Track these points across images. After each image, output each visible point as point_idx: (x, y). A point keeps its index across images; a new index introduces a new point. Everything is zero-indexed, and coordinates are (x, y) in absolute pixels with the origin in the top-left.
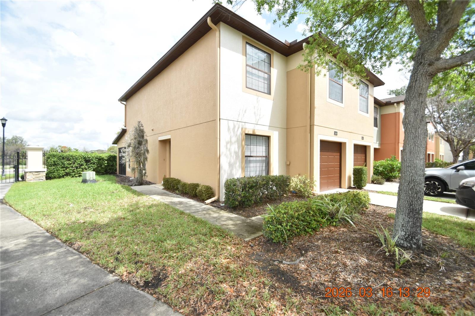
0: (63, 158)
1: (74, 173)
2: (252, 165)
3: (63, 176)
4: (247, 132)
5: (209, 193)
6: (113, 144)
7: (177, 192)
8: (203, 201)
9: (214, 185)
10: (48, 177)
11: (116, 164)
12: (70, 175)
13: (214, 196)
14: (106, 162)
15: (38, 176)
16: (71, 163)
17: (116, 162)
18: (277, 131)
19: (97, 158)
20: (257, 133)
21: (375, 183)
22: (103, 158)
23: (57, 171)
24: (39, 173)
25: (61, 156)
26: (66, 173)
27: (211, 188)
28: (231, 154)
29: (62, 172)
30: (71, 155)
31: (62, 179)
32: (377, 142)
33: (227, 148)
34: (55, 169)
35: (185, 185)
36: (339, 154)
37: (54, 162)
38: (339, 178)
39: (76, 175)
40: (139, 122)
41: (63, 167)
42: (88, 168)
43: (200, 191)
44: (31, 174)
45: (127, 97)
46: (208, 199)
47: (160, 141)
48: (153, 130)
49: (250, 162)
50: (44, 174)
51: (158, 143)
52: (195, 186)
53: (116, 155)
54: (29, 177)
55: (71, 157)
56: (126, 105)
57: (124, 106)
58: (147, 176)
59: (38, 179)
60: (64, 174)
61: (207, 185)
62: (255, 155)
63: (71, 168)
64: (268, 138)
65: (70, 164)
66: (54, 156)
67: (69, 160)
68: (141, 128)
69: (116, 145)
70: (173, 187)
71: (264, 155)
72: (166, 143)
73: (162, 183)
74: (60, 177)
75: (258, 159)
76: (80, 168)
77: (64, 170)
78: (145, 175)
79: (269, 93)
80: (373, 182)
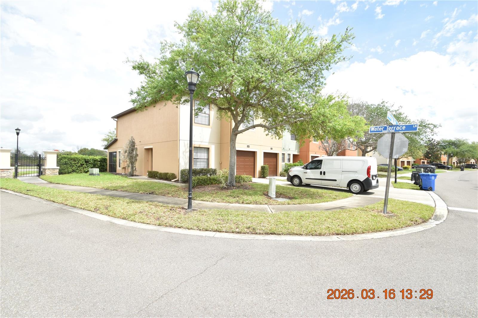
0: (71, 159)
1: (78, 171)
2: (198, 163)
3: (71, 173)
4: (195, 146)
5: (173, 176)
6: (104, 149)
7: (157, 178)
8: (170, 180)
9: (176, 173)
10: (60, 173)
11: (107, 164)
12: (75, 172)
13: (176, 178)
14: (99, 163)
15: (53, 172)
16: (76, 162)
17: (107, 163)
18: (213, 145)
19: (93, 160)
20: (201, 146)
21: (282, 176)
22: (97, 160)
23: (67, 168)
24: (54, 170)
25: (70, 158)
26: (73, 170)
27: (175, 175)
28: (186, 158)
29: (70, 170)
30: (76, 157)
31: (71, 174)
32: (296, 150)
33: (183, 154)
34: (66, 167)
35: (161, 174)
36: (253, 158)
37: (65, 162)
38: (253, 172)
39: (79, 172)
40: (132, 137)
41: (71, 166)
42: (87, 167)
43: (169, 176)
44: (49, 170)
45: (119, 117)
46: (173, 179)
47: (146, 149)
48: (140, 142)
49: (197, 161)
50: (58, 170)
51: (144, 150)
52: (166, 174)
53: (106, 158)
54: (48, 172)
55: (76, 159)
56: (117, 121)
57: (116, 122)
58: (137, 171)
59: (53, 174)
60: (71, 171)
61: (173, 173)
62: (200, 158)
63: (76, 167)
64: (208, 149)
65: (75, 164)
66: (65, 158)
67: (75, 161)
68: (133, 140)
69: (107, 150)
70: (154, 176)
71: (206, 158)
72: (150, 151)
73: (147, 174)
74: (69, 173)
75: (202, 160)
76: (81, 167)
77: (71, 168)
78: (135, 170)
79: (209, 125)
80: (280, 176)
